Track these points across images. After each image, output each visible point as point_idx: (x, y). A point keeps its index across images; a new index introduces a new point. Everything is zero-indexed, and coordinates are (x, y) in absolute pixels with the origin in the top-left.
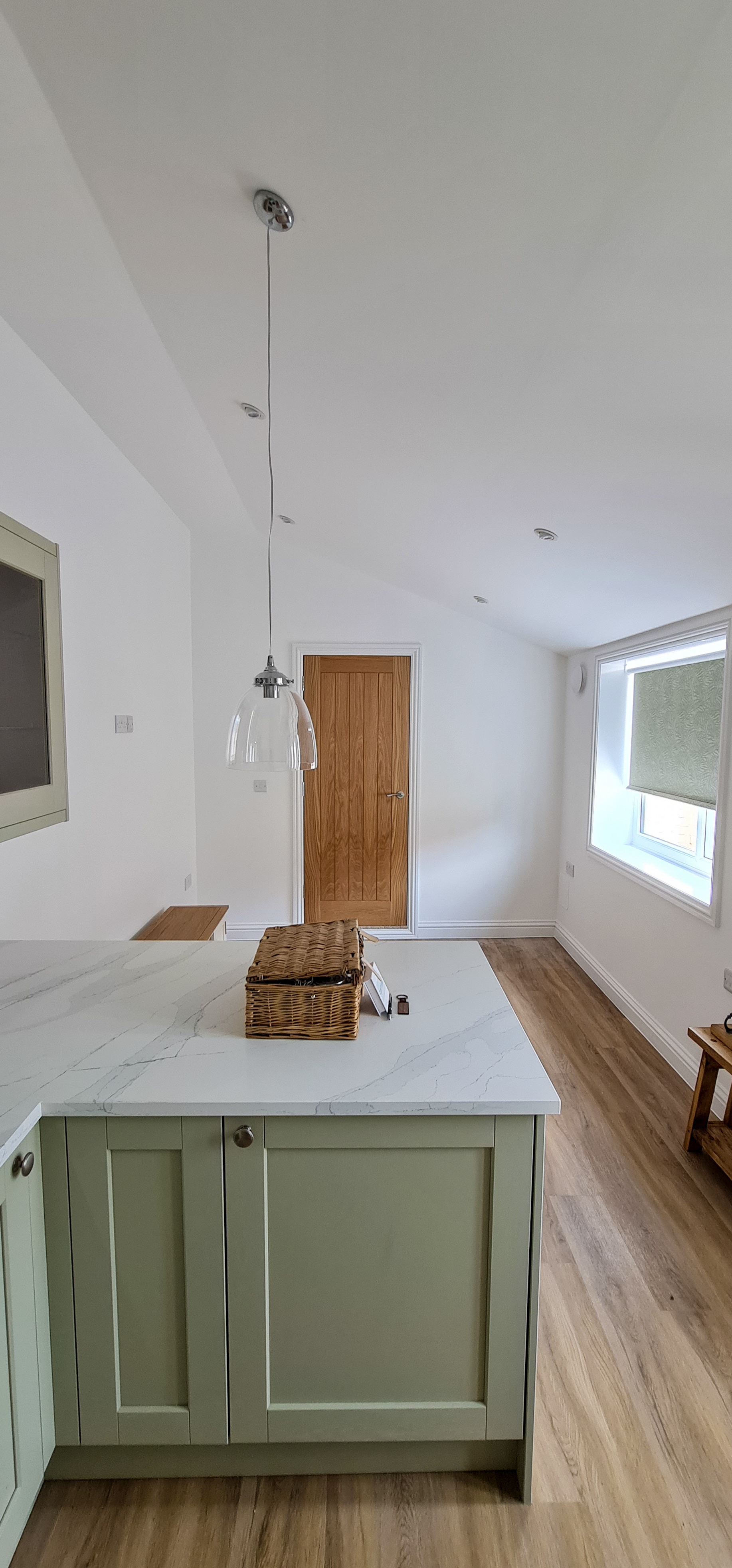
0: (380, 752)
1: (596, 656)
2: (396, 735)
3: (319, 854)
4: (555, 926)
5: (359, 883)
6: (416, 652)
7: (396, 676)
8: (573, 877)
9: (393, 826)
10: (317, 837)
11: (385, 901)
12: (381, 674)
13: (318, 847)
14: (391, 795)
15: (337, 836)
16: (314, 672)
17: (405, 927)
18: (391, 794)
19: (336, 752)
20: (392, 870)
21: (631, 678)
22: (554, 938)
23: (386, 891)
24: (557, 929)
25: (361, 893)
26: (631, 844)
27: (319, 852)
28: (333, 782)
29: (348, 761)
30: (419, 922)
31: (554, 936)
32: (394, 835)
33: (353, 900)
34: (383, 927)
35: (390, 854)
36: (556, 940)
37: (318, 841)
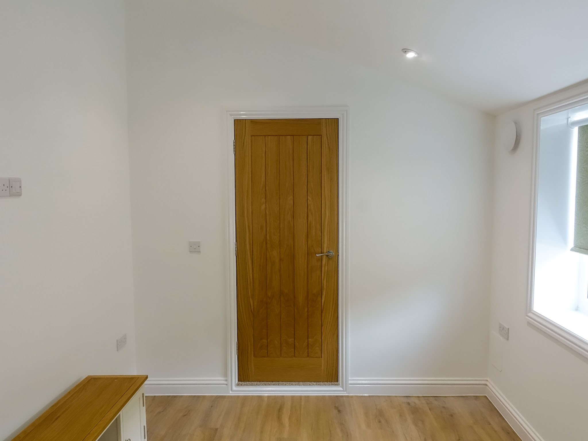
0: (310, 213)
1: (534, 110)
2: (325, 196)
3: (251, 312)
4: (486, 385)
5: (291, 340)
6: (343, 114)
7: (324, 138)
8: (508, 340)
9: (324, 284)
10: (250, 294)
11: (317, 357)
12: (310, 137)
13: (250, 305)
14: (321, 255)
15: (269, 294)
16: (245, 136)
17: (336, 383)
18: (321, 253)
19: (267, 212)
20: (323, 328)
21: (575, 131)
22: (486, 396)
23: (317, 348)
24: (488, 388)
25: (293, 350)
26: (577, 309)
27: (251, 310)
28: (265, 243)
29: (278, 222)
30: (349, 378)
31: (486, 395)
32: (324, 293)
33: (285, 357)
34: (315, 383)
35: (321, 312)
36: (488, 399)
37: (250, 298)
